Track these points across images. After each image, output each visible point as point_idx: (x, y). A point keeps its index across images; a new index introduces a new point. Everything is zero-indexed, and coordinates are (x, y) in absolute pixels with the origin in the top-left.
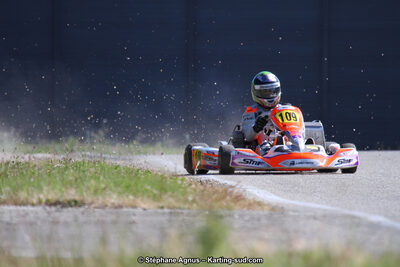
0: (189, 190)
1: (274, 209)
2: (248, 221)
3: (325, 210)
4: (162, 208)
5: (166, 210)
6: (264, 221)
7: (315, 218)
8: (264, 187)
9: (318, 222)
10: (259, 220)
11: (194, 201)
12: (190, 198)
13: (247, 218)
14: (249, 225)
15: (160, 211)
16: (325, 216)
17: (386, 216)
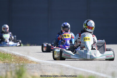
1: (37, 63)
2: (30, 67)
3: (52, 63)
4: (4, 63)
6: (35, 67)
7: (49, 66)
8: (33, 57)
9: (51, 67)
10: (33, 66)
12: (13, 60)
13: (29, 66)
14: (30, 68)
15: (3, 64)
16: (52, 65)
17: (70, 65)
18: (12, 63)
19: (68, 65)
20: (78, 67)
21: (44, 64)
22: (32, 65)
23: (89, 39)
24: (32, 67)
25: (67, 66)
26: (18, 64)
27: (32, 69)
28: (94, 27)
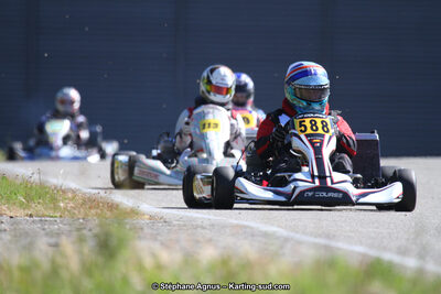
23: (216, 125)
28: (234, 87)
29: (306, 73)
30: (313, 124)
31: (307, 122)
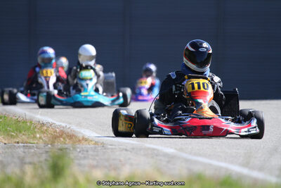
0: (36, 130)
3: (133, 144)
4: (18, 143)
5: (20, 144)
6: (90, 153)
8: (88, 128)
9: (129, 153)
11: (40, 138)
12: (38, 136)
14: (80, 154)
15: (16, 144)
17: (176, 149)
18: (36, 142)
19: (171, 148)
20: (195, 154)
21: (113, 147)
22: (85, 149)
24: (85, 153)
25: (170, 151)
26: (51, 144)
27: (85, 158)
29: (44, 52)
30: (47, 72)
31: (44, 72)
